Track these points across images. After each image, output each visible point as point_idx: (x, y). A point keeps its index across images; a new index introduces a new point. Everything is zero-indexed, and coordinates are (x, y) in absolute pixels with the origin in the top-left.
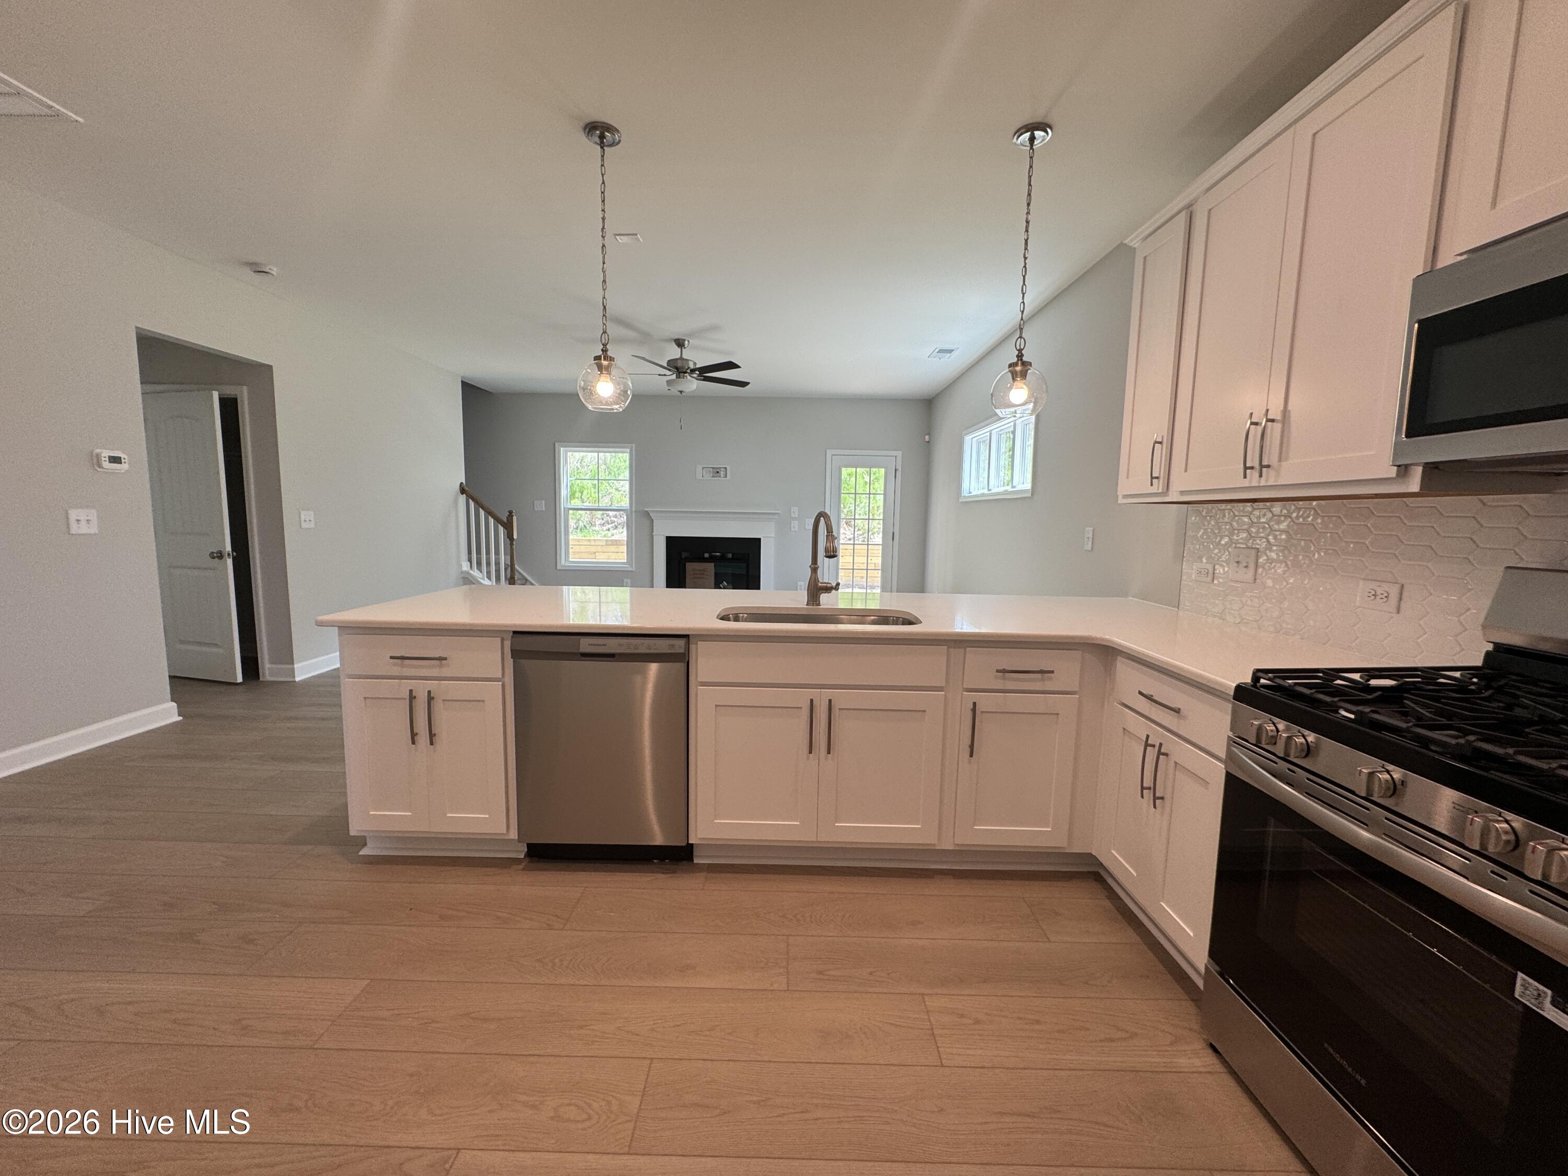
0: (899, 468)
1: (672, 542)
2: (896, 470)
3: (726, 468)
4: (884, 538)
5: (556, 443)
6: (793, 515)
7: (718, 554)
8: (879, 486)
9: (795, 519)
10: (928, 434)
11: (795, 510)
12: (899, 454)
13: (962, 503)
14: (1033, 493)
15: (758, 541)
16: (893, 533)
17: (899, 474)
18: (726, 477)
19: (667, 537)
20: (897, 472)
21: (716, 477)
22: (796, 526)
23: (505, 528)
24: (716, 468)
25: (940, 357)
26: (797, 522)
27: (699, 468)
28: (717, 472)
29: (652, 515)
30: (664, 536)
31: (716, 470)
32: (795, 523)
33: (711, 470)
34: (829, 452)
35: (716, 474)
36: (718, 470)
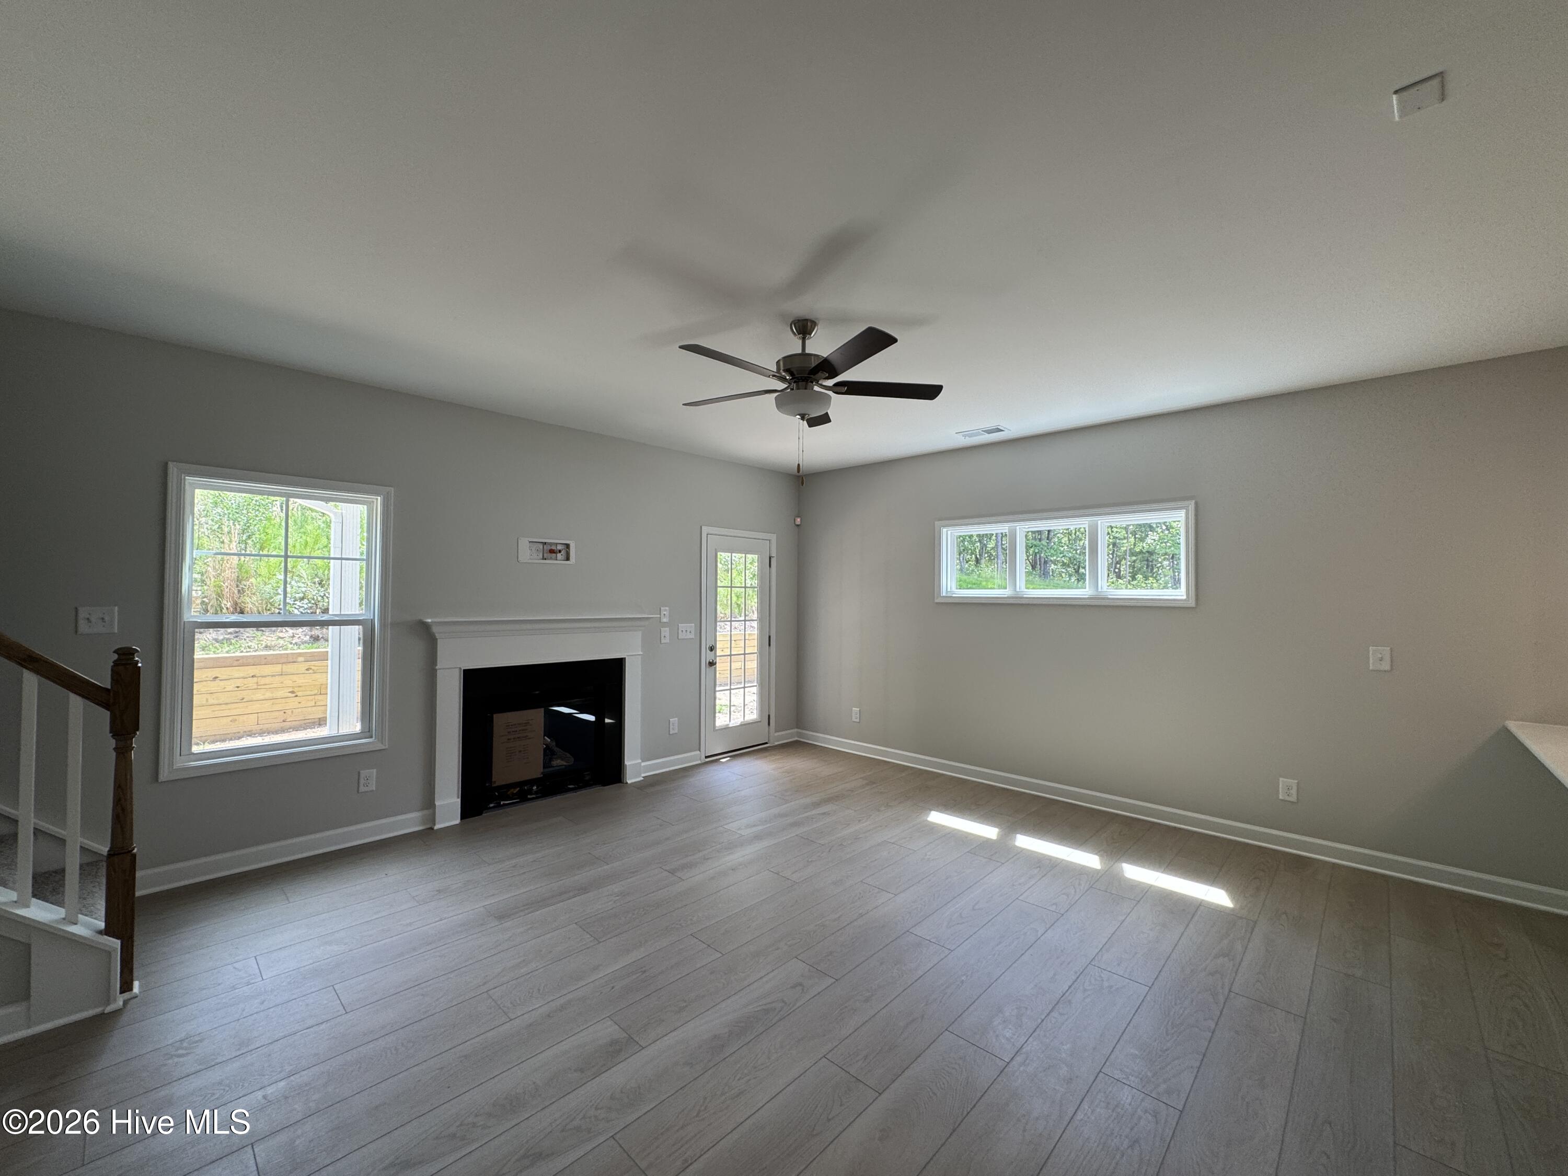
0: (774, 554)
1: (472, 680)
2: (770, 558)
3: (568, 546)
4: (760, 641)
5: (171, 465)
6: (663, 620)
7: (537, 692)
9: (665, 625)
10: (799, 517)
11: (665, 612)
12: (773, 537)
13: (938, 603)
14: (1195, 600)
15: (620, 663)
16: (770, 637)
17: (774, 561)
18: (568, 559)
19: (464, 670)
20: (772, 559)
21: (551, 559)
22: (667, 635)
23: (106, 706)
24: (551, 544)
25: (965, 436)
26: (668, 629)
27: (524, 543)
28: (552, 551)
29: (435, 629)
30: (460, 668)
31: (549, 548)
32: (666, 631)
33: (541, 547)
34: (705, 530)
35: (550, 555)
36: (553, 548)
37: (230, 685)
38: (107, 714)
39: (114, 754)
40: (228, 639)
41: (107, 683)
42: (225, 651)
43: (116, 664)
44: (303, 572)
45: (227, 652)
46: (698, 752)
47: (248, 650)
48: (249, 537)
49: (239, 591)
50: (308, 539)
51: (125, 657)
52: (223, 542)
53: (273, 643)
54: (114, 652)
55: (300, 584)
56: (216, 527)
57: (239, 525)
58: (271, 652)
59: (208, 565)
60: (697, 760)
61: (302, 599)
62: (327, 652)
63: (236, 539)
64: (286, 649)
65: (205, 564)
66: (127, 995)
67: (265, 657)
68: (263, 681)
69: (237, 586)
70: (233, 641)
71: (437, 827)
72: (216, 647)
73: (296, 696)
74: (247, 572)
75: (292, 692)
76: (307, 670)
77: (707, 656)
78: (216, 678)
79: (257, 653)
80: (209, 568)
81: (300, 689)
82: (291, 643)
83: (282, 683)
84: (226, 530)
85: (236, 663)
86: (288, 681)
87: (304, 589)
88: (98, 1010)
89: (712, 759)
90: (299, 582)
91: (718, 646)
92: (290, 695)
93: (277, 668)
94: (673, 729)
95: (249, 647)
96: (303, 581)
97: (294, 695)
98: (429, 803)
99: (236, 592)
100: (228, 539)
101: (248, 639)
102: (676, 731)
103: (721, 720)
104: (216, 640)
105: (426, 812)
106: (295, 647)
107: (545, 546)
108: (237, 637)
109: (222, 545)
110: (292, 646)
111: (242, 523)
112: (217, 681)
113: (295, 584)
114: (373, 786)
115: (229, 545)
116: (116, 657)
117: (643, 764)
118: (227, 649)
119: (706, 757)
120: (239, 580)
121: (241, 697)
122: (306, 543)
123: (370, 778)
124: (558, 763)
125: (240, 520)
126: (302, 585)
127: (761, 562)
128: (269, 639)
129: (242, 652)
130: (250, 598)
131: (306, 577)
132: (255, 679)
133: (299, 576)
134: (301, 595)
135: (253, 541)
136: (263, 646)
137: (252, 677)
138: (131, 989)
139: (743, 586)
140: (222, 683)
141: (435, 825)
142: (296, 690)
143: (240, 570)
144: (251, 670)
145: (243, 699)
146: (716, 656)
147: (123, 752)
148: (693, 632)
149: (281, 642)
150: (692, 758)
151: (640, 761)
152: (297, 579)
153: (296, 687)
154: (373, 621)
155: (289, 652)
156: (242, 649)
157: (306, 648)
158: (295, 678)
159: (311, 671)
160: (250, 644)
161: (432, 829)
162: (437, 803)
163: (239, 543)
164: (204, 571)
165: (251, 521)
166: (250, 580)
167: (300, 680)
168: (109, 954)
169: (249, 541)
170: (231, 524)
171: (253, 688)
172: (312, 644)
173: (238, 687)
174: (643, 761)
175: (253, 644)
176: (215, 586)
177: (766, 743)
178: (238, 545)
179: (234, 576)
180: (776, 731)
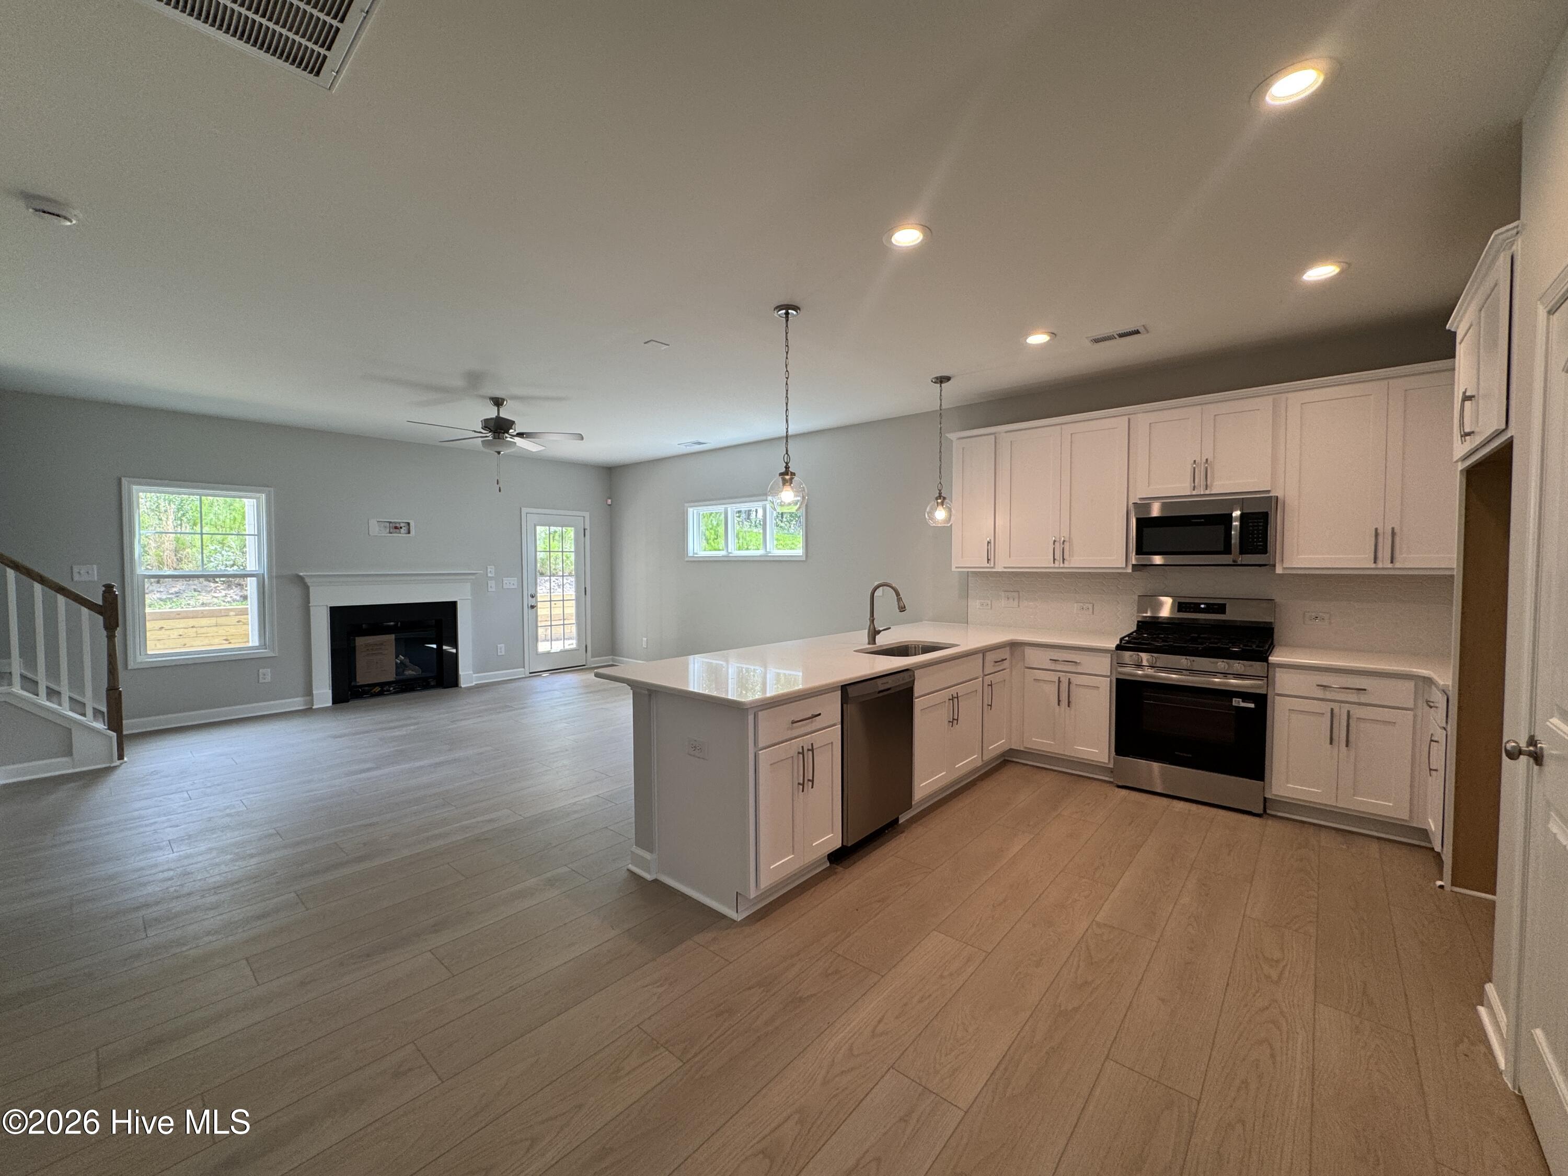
0: (587, 527)
1: (337, 614)
2: (584, 530)
3: (409, 524)
4: (577, 591)
5: (123, 479)
6: (489, 575)
7: (392, 623)
8: (570, 546)
9: (491, 578)
10: (610, 498)
11: (491, 569)
12: (587, 515)
13: (687, 561)
14: (807, 556)
15: (453, 605)
16: (585, 588)
17: (587, 533)
18: (409, 533)
19: (331, 608)
20: (586, 531)
21: (396, 533)
22: (493, 585)
23: (100, 613)
24: (395, 523)
25: (686, 446)
26: (494, 582)
27: (373, 523)
28: (396, 528)
29: (307, 580)
30: (327, 606)
31: (394, 525)
32: (492, 583)
33: (388, 524)
34: (524, 510)
35: (395, 530)
36: (398, 525)
37: (174, 634)
38: (101, 618)
39: (106, 639)
40: (170, 599)
41: (100, 603)
42: (168, 607)
43: (104, 592)
44: (232, 543)
45: (170, 608)
46: (523, 669)
47: (188, 606)
48: (183, 515)
49: (177, 559)
50: (236, 516)
51: (109, 588)
52: (161, 520)
53: (208, 601)
54: (104, 586)
55: (230, 553)
56: (154, 507)
57: (175, 504)
58: (207, 608)
59: (149, 539)
60: (522, 675)
61: (233, 565)
62: (248, 608)
63: (172, 517)
64: (219, 606)
65: (147, 537)
66: (121, 761)
67: (202, 612)
68: (200, 631)
69: (176, 555)
70: (174, 600)
71: (314, 707)
72: (160, 605)
73: (230, 643)
74: (183, 544)
75: (226, 640)
76: (238, 622)
77: (528, 601)
78: (162, 628)
79: (195, 609)
80: (151, 541)
81: (233, 637)
82: (224, 601)
83: (217, 632)
84: (163, 509)
85: (178, 616)
86: (221, 631)
87: (233, 558)
88: (108, 765)
89: (535, 674)
90: (229, 551)
91: (538, 595)
92: (225, 642)
93: (213, 621)
94: (501, 652)
95: (189, 604)
96: (233, 551)
97: (228, 642)
98: (309, 692)
99: (175, 560)
100: (166, 516)
101: (187, 598)
102: (503, 653)
103: (543, 647)
104: (161, 599)
105: (308, 698)
106: (228, 604)
107: (391, 525)
108: (178, 596)
109: (161, 522)
110: (225, 603)
111: (177, 503)
112: (163, 630)
113: (226, 554)
114: (268, 679)
115: (166, 522)
116: (104, 589)
117: (474, 675)
118: (170, 606)
119: (530, 673)
120: (176, 551)
121: (183, 643)
122: (235, 519)
123: (266, 674)
124: (409, 673)
125: (174, 500)
126: (232, 554)
127: (576, 533)
128: (205, 598)
129: (182, 608)
130: (188, 565)
131: (235, 547)
132: (195, 629)
133: (229, 546)
134: (232, 562)
135: (187, 518)
136: (200, 603)
137: (192, 627)
138: (123, 759)
139: (561, 550)
140: (168, 632)
141: (313, 705)
142: (229, 638)
143: (177, 542)
144: (191, 622)
145: (185, 645)
146: (537, 602)
147: (111, 637)
148: (516, 584)
149: (215, 600)
150: (520, 672)
151: (471, 672)
152: (227, 549)
153: (230, 635)
154: (263, 575)
155: (222, 607)
156: (183, 606)
157: (237, 605)
158: (227, 628)
159: (241, 623)
160: (189, 602)
161: (311, 708)
162: (314, 692)
163: (175, 520)
164: (146, 543)
165: (184, 502)
166: (187, 550)
167: (232, 630)
168: (111, 738)
169: (184, 518)
170: (167, 504)
171: (192, 636)
172: (242, 602)
173: (180, 635)
174: (474, 673)
175: (192, 602)
176: (156, 555)
177: (584, 665)
178: (175, 522)
179: (172, 547)
180: (592, 657)
